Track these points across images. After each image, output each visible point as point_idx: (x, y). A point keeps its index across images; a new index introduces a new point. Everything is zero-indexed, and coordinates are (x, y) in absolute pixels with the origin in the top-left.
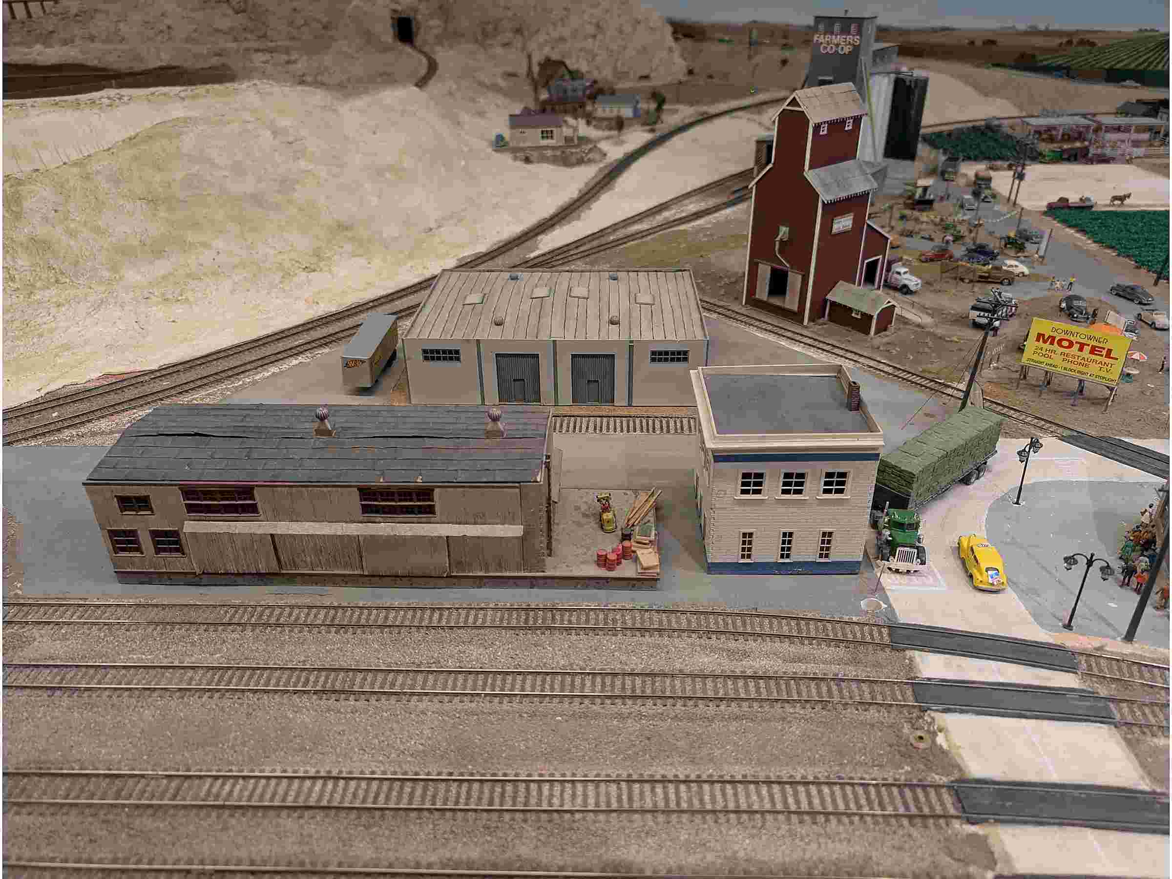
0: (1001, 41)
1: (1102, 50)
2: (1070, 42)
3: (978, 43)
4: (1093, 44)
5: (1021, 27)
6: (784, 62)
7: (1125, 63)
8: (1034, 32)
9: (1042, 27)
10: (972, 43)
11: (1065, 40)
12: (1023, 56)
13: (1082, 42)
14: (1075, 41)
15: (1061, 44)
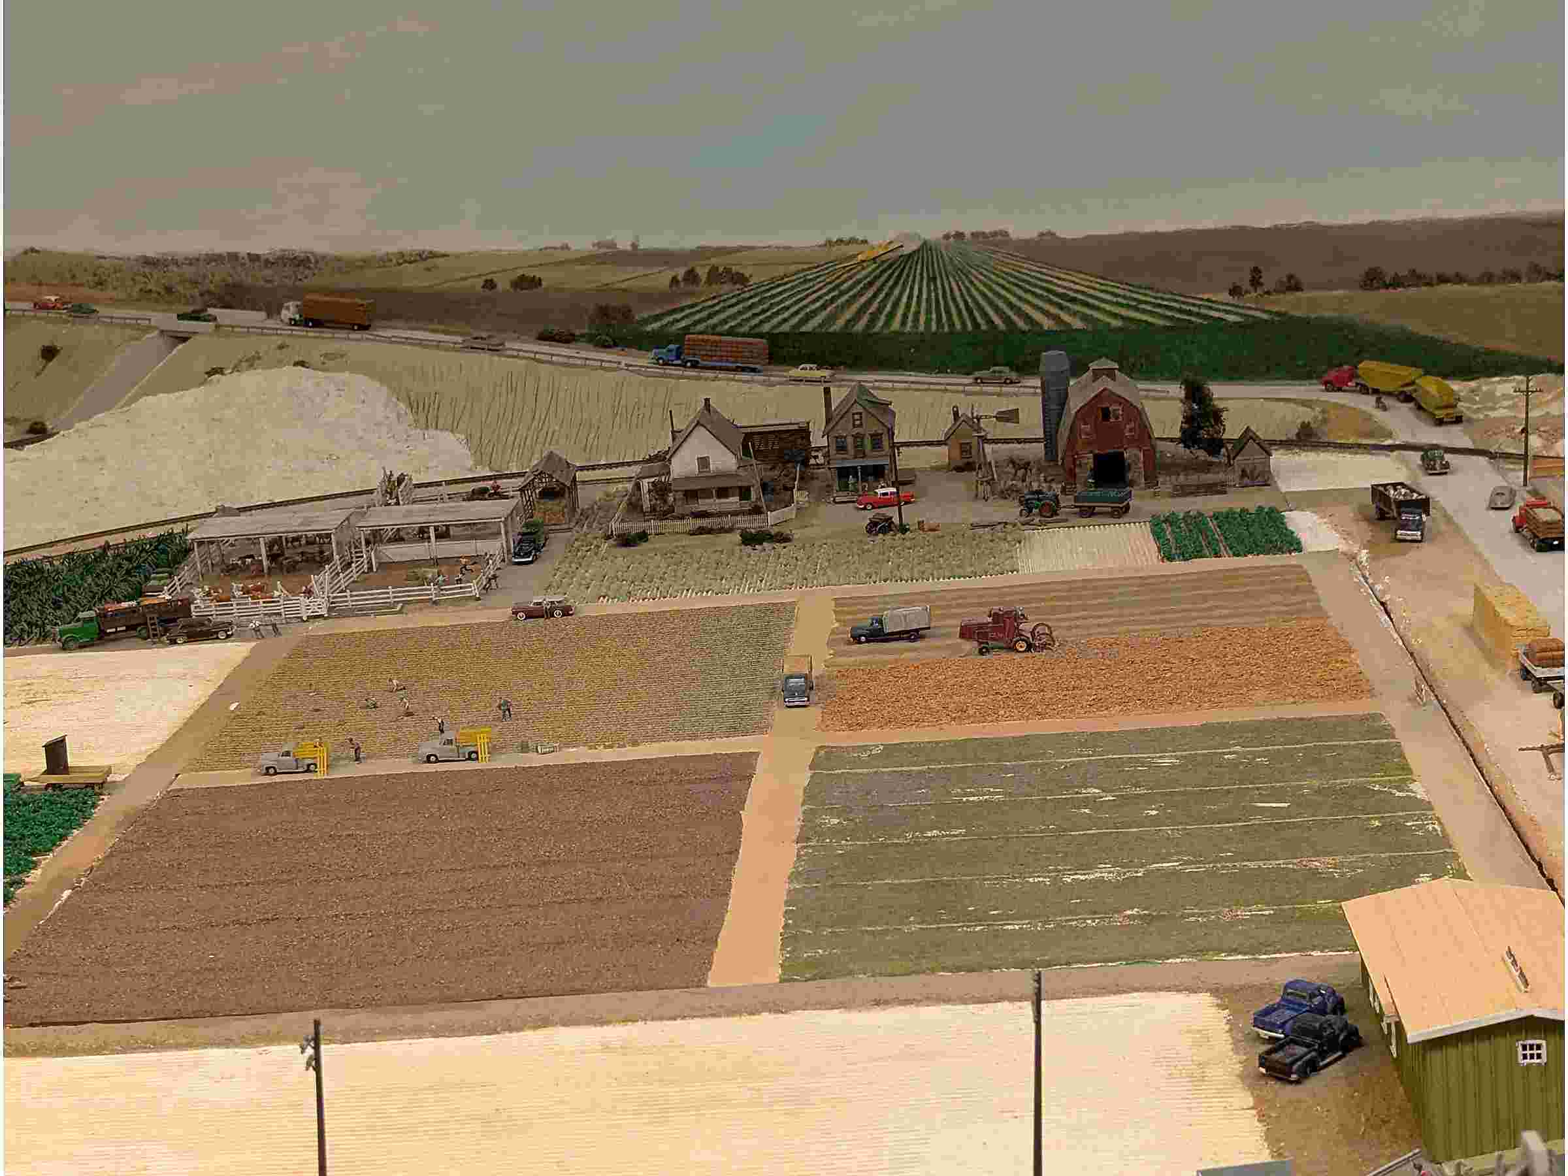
0: (549, 277)
2: (691, 277)
3: (503, 284)
4: (740, 279)
6: (49, 353)
7: (821, 318)
8: (609, 256)
9: (624, 244)
10: (490, 284)
11: (681, 272)
12: (603, 311)
13: (715, 276)
14: (703, 273)
15: (674, 281)
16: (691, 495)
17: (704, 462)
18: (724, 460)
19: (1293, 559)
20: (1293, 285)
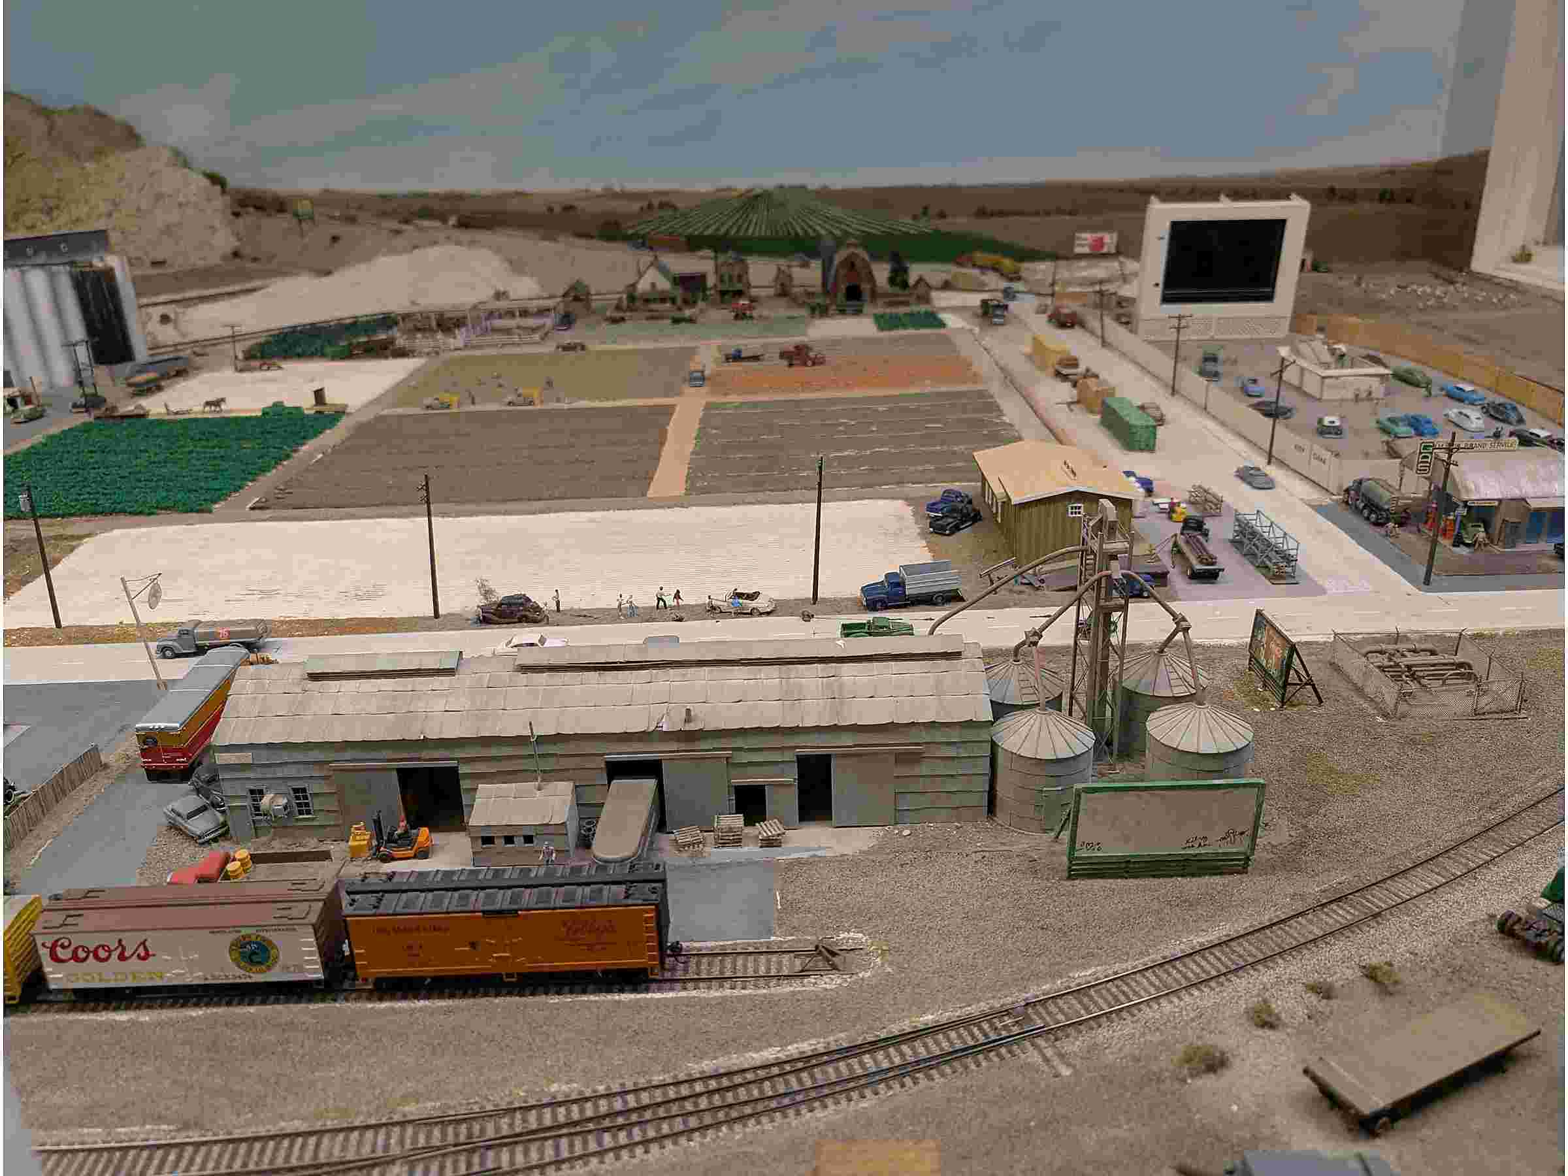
0: (580, 205)
1: (684, 216)
2: (650, 206)
3: (557, 209)
4: (675, 208)
5: (597, 188)
6: (335, 239)
7: (714, 227)
8: (611, 194)
9: (617, 189)
10: (551, 210)
11: (645, 204)
12: (607, 224)
13: (662, 206)
14: (656, 203)
15: (642, 208)
16: (647, 301)
17: (653, 285)
18: (664, 284)
19: (942, 331)
20: (942, 215)
